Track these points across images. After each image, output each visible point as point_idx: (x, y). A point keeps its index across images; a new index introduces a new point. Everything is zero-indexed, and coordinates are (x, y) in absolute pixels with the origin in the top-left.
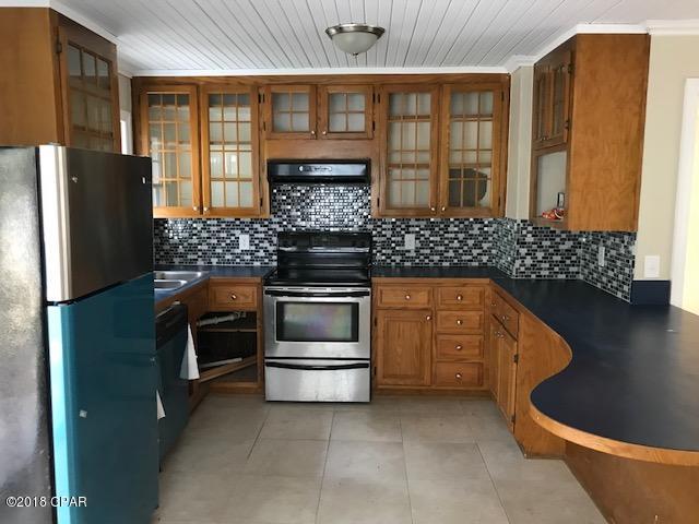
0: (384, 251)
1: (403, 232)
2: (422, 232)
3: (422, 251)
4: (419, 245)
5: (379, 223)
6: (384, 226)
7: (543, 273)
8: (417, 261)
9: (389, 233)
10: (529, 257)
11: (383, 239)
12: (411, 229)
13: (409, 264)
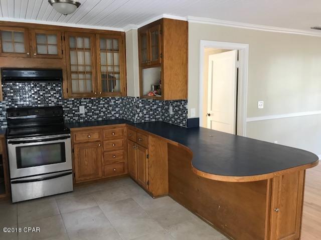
0: (69, 115)
1: (78, 105)
2: (88, 105)
3: (88, 114)
4: (87, 111)
5: (66, 101)
6: (68, 103)
7: (147, 119)
8: (86, 119)
9: (71, 106)
10: (141, 113)
11: (68, 109)
12: (82, 103)
13: (82, 120)
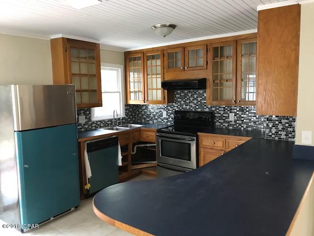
1: (229, 112)
4: (236, 119)
5: (218, 107)
6: (220, 109)
8: (235, 126)
9: (222, 112)
10: (274, 128)
11: (220, 115)
12: (232, 111)
13: (231, 128)
